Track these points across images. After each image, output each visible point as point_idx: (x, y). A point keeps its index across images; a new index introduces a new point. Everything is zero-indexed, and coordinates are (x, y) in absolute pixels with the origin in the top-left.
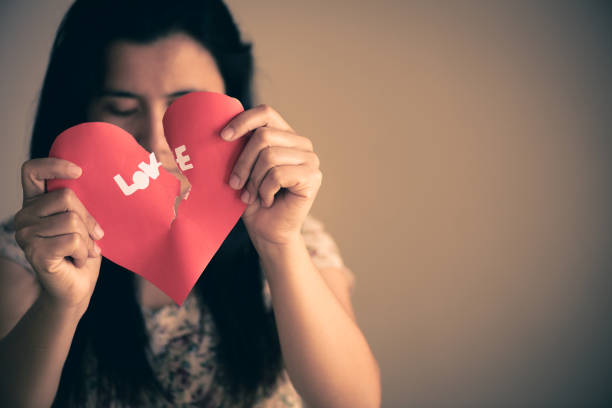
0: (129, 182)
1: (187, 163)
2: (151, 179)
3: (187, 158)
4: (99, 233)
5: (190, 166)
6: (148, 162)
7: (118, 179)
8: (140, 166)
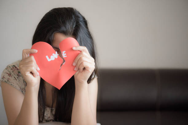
0: (50, 58)
1: (65, 56)
2: (55, 58)
3: (65, 54)
4: (39, 69)
5: (66, 56)
6: (55, 54)
7: (47, 57)
8: (53, 54)
